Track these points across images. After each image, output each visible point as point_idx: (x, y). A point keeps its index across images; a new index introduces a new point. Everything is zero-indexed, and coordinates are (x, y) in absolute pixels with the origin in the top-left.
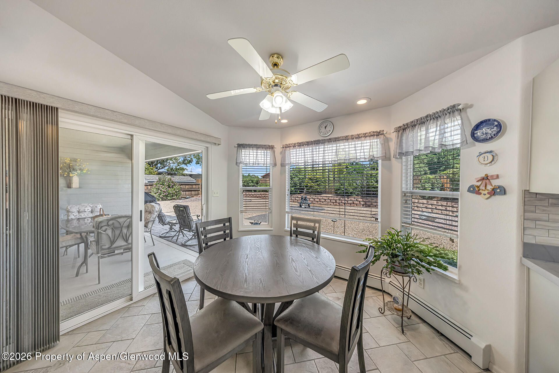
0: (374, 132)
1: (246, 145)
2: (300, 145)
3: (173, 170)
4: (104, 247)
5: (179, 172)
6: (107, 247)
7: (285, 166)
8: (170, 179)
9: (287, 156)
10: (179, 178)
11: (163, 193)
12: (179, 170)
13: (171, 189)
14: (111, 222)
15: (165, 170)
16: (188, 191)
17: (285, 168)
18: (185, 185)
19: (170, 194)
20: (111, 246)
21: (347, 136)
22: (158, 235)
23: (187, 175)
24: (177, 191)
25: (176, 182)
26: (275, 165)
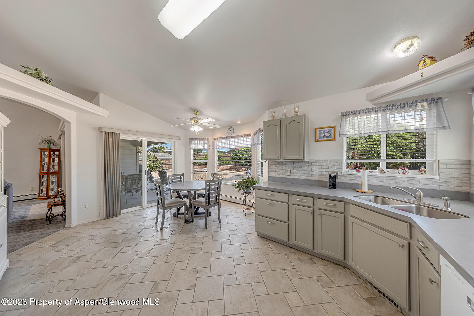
0: (247, 134)
1: (194, 139)
2: (220, 139)
3: (156, 149)
4: (128, 188)
5: (161, 150)
6: (129, 188)
7: (214, 149)
8: (154, 156)
9: (215, 144)
10: (161, 155)
11: (150, 166)
12: (160, 148)
13: (155, 163)
14: (131, 177)
15: (150, 149)
16: (167, 165)
17: (215, 150)
18: (165, 160)
19: (155, 166)
20: (131, 188)
21: (238, 136)
22: (150, 189)
23: (167, 152)
24: (160, 164)
25: (158, 158)
26: (210, 148)
